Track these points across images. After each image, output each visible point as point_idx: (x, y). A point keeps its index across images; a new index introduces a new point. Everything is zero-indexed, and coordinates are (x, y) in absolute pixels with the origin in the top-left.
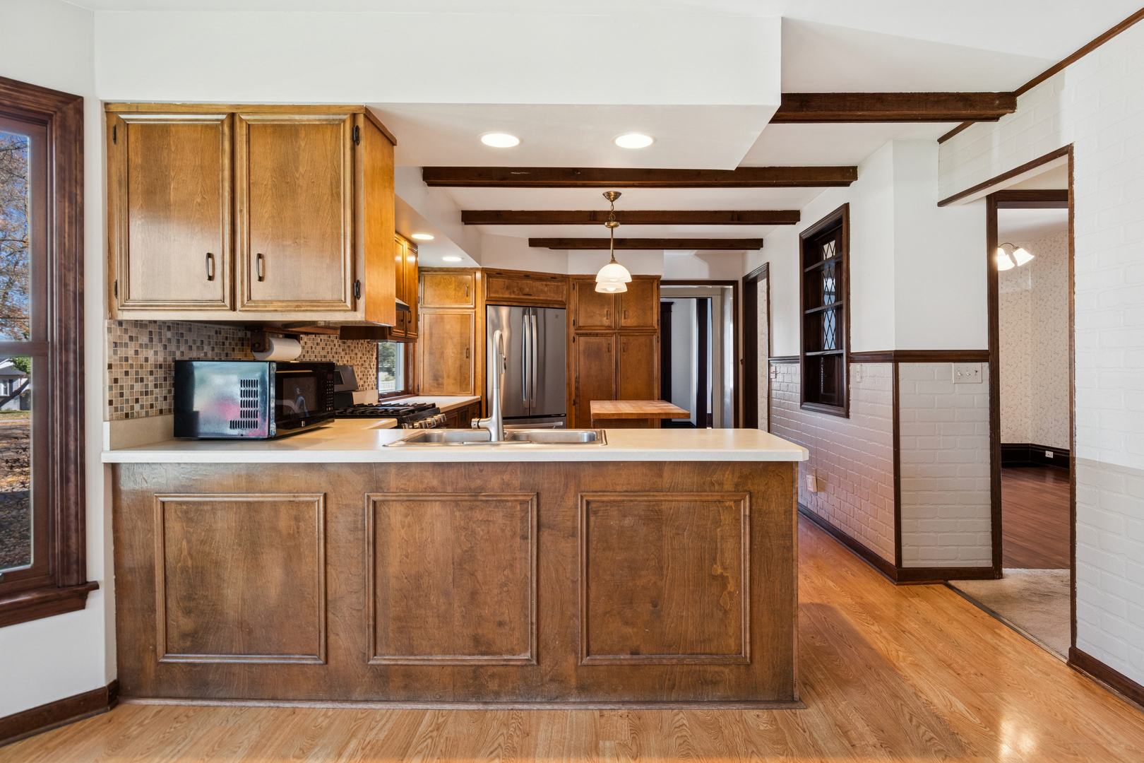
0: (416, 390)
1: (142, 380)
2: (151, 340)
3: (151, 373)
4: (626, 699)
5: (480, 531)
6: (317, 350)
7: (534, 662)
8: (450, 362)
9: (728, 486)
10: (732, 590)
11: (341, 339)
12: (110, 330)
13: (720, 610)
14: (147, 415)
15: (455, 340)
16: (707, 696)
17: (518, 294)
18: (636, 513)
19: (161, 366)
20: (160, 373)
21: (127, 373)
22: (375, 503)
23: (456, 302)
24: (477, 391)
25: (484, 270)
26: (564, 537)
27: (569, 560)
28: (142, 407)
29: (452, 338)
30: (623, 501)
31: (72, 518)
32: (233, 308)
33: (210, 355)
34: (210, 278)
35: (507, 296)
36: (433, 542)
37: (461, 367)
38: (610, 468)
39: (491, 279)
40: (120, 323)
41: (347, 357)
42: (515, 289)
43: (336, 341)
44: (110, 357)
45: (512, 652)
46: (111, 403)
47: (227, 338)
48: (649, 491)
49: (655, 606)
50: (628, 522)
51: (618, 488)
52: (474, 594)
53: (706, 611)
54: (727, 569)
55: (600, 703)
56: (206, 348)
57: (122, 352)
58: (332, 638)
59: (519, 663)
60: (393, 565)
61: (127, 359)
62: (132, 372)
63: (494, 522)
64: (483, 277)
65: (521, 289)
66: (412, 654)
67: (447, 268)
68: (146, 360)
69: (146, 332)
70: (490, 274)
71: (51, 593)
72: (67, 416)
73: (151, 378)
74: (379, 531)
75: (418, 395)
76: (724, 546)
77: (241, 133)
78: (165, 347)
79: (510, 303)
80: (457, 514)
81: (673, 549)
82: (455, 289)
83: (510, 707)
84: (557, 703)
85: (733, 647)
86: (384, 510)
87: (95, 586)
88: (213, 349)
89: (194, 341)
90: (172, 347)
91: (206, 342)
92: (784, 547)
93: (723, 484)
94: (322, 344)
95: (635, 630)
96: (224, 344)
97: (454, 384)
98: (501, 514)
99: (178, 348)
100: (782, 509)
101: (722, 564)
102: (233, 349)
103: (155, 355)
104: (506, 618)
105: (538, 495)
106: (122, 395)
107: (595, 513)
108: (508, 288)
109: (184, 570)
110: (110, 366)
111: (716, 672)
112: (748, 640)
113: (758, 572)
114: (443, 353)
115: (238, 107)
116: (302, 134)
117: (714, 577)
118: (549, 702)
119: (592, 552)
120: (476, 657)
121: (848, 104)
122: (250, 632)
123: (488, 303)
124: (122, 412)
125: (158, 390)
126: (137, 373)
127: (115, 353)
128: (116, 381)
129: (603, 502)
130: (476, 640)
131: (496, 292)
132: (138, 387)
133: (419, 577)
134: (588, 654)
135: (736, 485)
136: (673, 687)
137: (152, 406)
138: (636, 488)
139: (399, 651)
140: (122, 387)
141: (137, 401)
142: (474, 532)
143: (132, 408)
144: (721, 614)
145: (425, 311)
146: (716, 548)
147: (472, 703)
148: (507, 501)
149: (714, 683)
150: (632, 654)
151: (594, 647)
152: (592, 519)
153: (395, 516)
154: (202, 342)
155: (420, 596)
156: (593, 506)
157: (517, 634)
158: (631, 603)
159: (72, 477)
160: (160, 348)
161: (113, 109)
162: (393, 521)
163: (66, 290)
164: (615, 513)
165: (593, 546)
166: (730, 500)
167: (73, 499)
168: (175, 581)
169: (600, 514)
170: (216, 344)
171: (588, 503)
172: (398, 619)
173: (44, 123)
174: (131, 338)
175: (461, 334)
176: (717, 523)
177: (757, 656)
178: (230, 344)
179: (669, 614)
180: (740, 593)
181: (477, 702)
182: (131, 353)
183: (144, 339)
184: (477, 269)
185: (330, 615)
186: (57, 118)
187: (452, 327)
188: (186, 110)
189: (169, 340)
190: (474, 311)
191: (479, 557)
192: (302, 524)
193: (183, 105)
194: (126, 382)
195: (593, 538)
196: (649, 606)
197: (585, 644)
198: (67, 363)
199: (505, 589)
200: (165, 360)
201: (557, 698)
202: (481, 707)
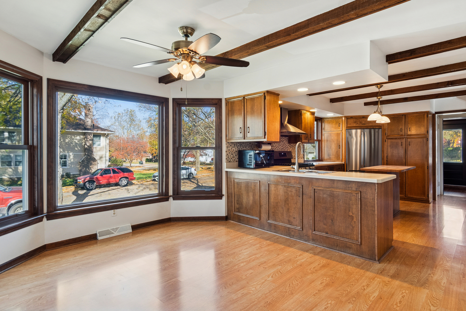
0: (322, 160)
1: (233, 154)
2: (234, 146)
3: (235, 153)
4: (324, 246)
5: (290, 193)
6: (280, 147)
7: (301, 230)
8: (333, 150)
9: (354, 189)
10: (355, 221)
11: (289, 143)
12: (226, 144)
13: (351, 226)
14: (234, 162)
15: (335, 142)
16: (348, 251)
17: (360, 124)
18: (327, 193)
19: (237, 151)
20: (237, 153)
21: (229, 153)
22: (269, 184)
23: (335, 129)
24: (343, 160)
25: (345, 117)
26: (309, 198)
27: (310, 204)
28: (233, 160)
29: (334, 142)
30: (323, 190)
31: (220, 181)
32: (244, 139)
33: (248, 149)
34: (241, 133)
35: (355, 125)
36: (280, 195)
37: (337, 152)
38: (320, 180)
39: (348, 120)
40: (228, 143)
41: (291, 149)
42: (358, 123)
43: (287, 144)
44: (226, 150)
45: (297, 226)
46: (226, 159)
47: (252, 145)
48: (330, 188)
49: (332, 221)
50: (325, 196)
51: (322, 186)
52: (288, 209)
53: (347, 226)
54: (353, 214)
55: (317, 245)
56: (247, 147)
57: (228, 148)
58: (261, 214)
59: (298, 229)
60: (272, 199)
61: (229, 150)
62: (231, 153)
63: (293, 192)
64: (345, 119)
65: (361, 122)
66: (276, 221)
67: (332, 117)
68: (234, 150)
69: (233, 144)
70: (347, 118)
71: (217, 195)
72: (219, 161)
73: (234, 154)
74: (269, 191)
75: (323, 161)
76: (352, 207)
77: (245, 100)
78: (237, 147)
79: (356, 128)
80: (285, 188)
81: (337, 205)
82: (335, 125)
83: (296, 240)
84: (307, 242)
85: (355, 239)
86: (270, 186)
87: (223, 195)
88: (249, 147)
89: (244, 146)
90: (239, 147)
91: (247, 146)
92: (372, 210)
93: (352, 188)
94: (282, 145)
95: (327, 227)
96: (252, 146)
97: (335, 158)
98: (294, 190)
99: (240, 147)
100: (371, 198)
101: (352, 212)
102: (254, 147)
103: (235, 149)
104: (295, 217)
105: (302, 186)
106: (228, 157)
107: (316, 192)
108: (355, 122)
109: (237, 194)
110: (226, 151)
111: (350, 245)
112: (360, 237)
113: (363, 217)
114: (331, 147)
115: (245, 95)
116: (255, 99)
117: (350, 216)
118: (305, 241)
119: (315, 203)
120: (289, 225)
121: (433, 48)
122: (247, 210)
123: (347, 128)
124: (228, 161)
125: (236, 157)
126: (232, 153)
127: (227, 149)
128: (227, 154)
129: (318, 189)
130: (289, 221)
131: (350, 124)
132: (232, 156)
133: (277, 203)
134: (314, 231)
135: (356, 189)
136: (337, 246)
137: (235, 160)
138: (327, 187)
139: (273, 220)
140: (228, 156)
141: (232, 159)
142: (288, 193)
143: (231, 160)
144: (352, 228)
145: (325, 132)
146: (350, 207)
147: (288, 236)
148: (296, 187)
149: (350, 248)
150: (326, 233)
151: (316, 229)
152: (316, 194)
153: (272, 188)
154: (246, 146)
155: (277, 208)
156: (315, 190)
157: (298, 221)
158: (326, 219)
159: (220, 173)
160: (236, 148)
161: (227, 99)
162: (272, 189)
163: (219, 137)
164: (322, 193)
165: (316, 201)
166: (355, 193)
167: (220, 177)
168: (236, 196)
169: (318, 193)
170: (250, 146)
171: (314, 189)
172: (273, 212)
173: (216, 105)
174: (230, 146)
175: (337, 140)
176: (350, 199)
177: (363, 243)
178: (253, 146)
179: (336, 224)
180: (357, 222)
181: (289, 237)
182: (230, 149)
183: (233, 146)
184: (343, 117)
185: (261, 209)
186: (218, 104)
187: (334, 138)
188: (237, 97)
189: (238, 146)
190: (341, 131)
191: (289, 200)
192: (256, 187)
193: (237, 96)
194: (229, 155)
195: (316, 199)
196: (331, 221)
197: (313, 228)
198: (219, 151)
199: (295, 209)
200: (237, 150)
201: (307, 241)
202: (289, 238)
